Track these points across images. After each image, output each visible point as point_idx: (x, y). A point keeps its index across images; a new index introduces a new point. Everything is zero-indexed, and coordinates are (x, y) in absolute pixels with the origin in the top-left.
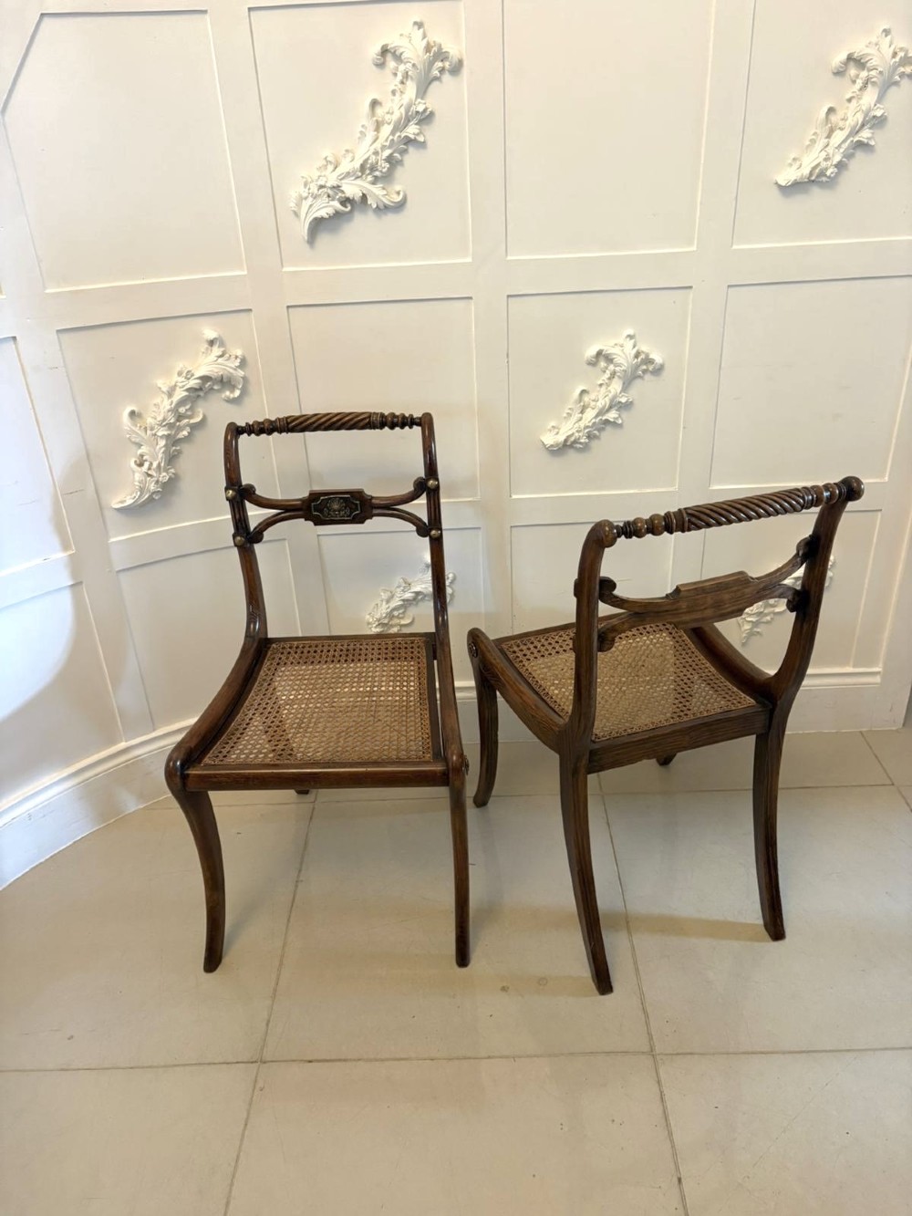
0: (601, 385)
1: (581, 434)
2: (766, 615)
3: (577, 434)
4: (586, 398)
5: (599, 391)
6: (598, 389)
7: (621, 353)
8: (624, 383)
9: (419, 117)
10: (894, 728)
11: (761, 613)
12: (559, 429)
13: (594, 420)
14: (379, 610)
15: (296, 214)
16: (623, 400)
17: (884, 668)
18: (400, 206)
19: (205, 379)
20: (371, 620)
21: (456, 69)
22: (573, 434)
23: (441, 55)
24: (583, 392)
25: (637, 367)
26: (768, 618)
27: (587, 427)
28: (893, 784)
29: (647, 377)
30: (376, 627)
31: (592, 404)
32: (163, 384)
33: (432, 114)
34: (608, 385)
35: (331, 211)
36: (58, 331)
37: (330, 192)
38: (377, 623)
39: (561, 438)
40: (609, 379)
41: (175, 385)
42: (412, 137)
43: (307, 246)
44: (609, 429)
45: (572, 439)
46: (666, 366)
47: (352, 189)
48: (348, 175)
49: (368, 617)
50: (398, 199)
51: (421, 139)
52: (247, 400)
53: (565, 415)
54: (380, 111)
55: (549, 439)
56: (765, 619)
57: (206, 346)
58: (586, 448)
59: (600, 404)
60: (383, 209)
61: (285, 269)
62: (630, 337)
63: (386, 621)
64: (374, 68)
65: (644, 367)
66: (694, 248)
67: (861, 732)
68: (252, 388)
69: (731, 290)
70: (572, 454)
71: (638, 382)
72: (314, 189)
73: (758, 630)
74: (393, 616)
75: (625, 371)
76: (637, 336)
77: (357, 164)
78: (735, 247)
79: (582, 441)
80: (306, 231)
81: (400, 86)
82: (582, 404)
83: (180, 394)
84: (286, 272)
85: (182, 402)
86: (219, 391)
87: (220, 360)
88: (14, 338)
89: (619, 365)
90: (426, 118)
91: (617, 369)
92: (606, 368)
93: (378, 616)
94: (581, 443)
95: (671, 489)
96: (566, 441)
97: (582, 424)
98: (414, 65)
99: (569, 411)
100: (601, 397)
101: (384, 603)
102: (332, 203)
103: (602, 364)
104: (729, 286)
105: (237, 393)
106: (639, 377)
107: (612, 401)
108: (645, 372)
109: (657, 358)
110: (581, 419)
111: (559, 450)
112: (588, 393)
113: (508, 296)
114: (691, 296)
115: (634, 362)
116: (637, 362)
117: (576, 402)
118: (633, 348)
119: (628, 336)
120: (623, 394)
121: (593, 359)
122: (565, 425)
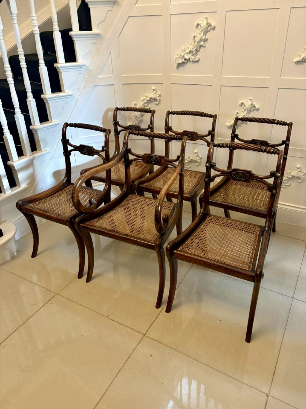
0: (242, 112)
4: (238, 115)
7: (247, 104)
8: (247, 112)
9: (204, 40)
15: (175, 62)
18: (198, 61)
19: (151, 98)
21: (214, 29)
23: (210, 25)
25: (251, 108)
26: (284, 187)
32: (142, 98)
33: (207, 39)
34: (244, 112)
35: (182, 62)
36: (123, 84)
37: (182, 57)
39: (230, 124)
40: (244, 110)
41: (144, 99)
42: (201, 45)
43: (177, 69)
44: (244, 124)
46: (260, 109)
47: (187, 57)
48: (186, 53)
50: (197, 59)
51: (204, 45)
52: (160, 105)
54: (196, 38)
55: (228, 124)
57: (152, 90)
60: (194, 62)
61: (172, 75)
64: (196, 28)
65: (254, 108)
66: (270, 77)
68: (161, 102)
72: (179, 56)
75: (247, 109)
76: (253, 100)
77: (189, 51)
80: (176, 66)
81: (201, 33)
83: (145, 101)
85: (145, 103)
86: (154, 102)
87: (155, 94)
88: (114, 85)
89: (246, 107)
90: (206, 40)
92: (244, 107)
98: (203, 28)
99: (233, 118)
100: (242, 115)
102: (182, 60)
104: (279, 88)
105: (158, 103)
106: (252, 111)
108: (254, 110)
109: (257, 106)
111: (230, 127)
112: (239, 113)
113: (221, 86)
114: (268, 90)
115: (250, 106)
116: (252, 106)
117: (235, 115)
118: (251, 103)
119: (250, 99)
120: (247, 115)
121: (241, 105)
122: (232, 121)
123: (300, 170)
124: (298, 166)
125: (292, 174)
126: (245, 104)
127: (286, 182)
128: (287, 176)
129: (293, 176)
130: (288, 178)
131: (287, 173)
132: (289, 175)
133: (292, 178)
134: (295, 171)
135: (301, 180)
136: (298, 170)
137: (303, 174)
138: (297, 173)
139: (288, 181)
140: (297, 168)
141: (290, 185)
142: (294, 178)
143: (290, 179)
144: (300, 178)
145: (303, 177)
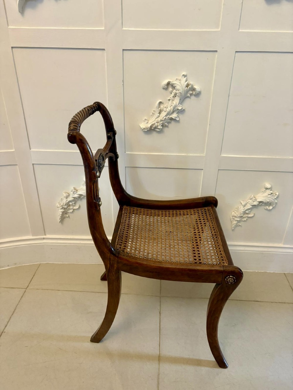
0: (169, 100)
1: (159, 124)
2: (244, 218)
4: (162, 106)
5: (168, 103)
8: (180, 100)
11: (242, 216)
12: (148, 121)
13: (165, 117)
14: (63, 201)
16: (180, 108)
20: (58, 206)
22: (155, 124)
24: (160, 103)
25: (187, 92)
26: (245, 219)
27: (161, 120)
29: (193, 97)
31: (165, 109)
34: (173, 100)
38: (61, 207)
39: (149, 125)
40: (173, 97)
43: (19, 14)
44: (173, 122)
45: (154, 126)
46: (202, 93)
49: (57, 204)
53: (151, 114)
55: (143, 125)
56: (243, 220)
58: (161, 132)
59: (168, 110)
62: (185, 76)
63: (66, 207)
65: (191, 92)
66: (219, 30)
67: (284, 273)
69: (237, 54)
70: (155, 134)
71: (188, 100)
73: (240, 224)
74: (70, 205)
75: (181, 93)
76: (188, 76)
78: (240, 30)
79: (159, 127)
80: (18, 6)
82: (160, 109)
84: (9, 28)
92: (172, 91)
93: (62, 204)
94: (159, 129)
95: (202, 155)
96: (151, 127)
97: (159, 119)
99: (153, 112)
100: (169, 106)
101: (65, 198)
103: (170, 89)
104: (236, 52)
106: (188, 97)
107: (174, 108)
108: (191, 95)
109: (197, 87)
110: (159, 117)
111: (148, 131)
112: (163, 103)
113: (123, 50)
114: (217, 56)
115: (185, 89)
116: (187, 89)
117: (157, 108)
118: (186, 82)
119: (183, 75)
120: (180, 105)
121: (166, 86)
122: (151, 119)
123: (271, 192)
124: (268, 186)
125: (259, 200)
126: (176, 85)
127: (249, 212)
128: (250, 203)
129: (260, 202)
130: (252, 206)
131: (251, 197)
132: (254, 201)
133: (258, 205)
134: (263, 194)
135: (272, 206)
136: (269, 192)
137: (276, 198)
138: (266, 196)
139: (251, 211)
140: (267, 189)
141: (254, 215)
142: (263, 205)
143: (254, 206)
144: (271, 203)
145: (276, 201)
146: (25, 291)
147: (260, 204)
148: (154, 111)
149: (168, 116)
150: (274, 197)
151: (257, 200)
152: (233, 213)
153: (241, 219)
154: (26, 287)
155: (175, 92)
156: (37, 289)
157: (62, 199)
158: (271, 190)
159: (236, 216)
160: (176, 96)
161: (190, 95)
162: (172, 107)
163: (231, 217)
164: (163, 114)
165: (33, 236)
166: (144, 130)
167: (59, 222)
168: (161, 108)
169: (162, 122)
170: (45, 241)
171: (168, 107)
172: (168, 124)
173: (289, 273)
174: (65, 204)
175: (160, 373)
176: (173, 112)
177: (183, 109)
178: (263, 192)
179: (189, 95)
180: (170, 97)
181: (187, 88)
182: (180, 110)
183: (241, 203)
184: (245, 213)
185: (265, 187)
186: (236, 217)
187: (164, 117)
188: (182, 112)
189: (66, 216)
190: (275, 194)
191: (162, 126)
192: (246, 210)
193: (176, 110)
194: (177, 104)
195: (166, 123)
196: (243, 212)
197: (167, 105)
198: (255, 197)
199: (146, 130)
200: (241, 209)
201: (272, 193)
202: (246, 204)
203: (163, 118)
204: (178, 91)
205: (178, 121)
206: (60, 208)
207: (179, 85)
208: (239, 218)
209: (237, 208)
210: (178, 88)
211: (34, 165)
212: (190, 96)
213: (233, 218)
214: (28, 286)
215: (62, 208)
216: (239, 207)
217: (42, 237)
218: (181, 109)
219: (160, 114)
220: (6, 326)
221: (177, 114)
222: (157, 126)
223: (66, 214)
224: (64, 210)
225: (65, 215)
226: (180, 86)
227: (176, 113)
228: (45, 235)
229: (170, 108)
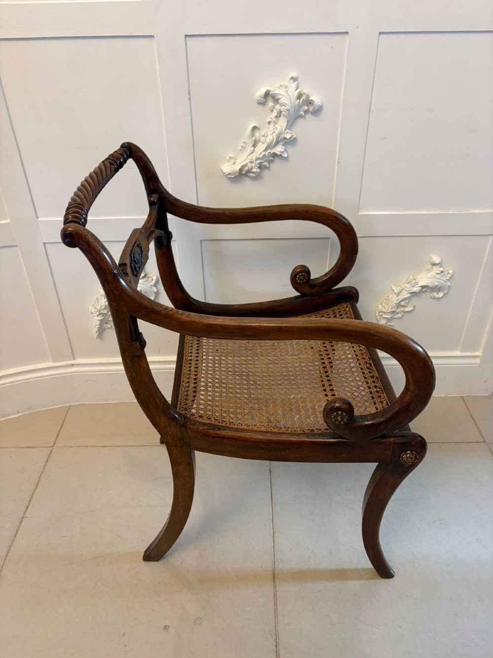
0: (269, 123)
1: (253, 165)
2: (398, 313)
3: (250, 164)
4: (257, 134)
5: (268, 128)
6: (267, 126)
7: (286, 94)
8: (288, 121)
10: (486, 395)
11: (394, 311)
12: (236, 159)
13: (264, 153)
14: (100, 302)
16: (288, 136)
17: (484, 353)
20: (93, 311)
22: (247, 164)
24: (255, 128)
25: (299, 107)
26: (400, 315)
27: (258, 159)
28: (484, 442)
29: (309, 117)
30: (98, 315)
31: (262, 139)
34: (276, 123)
38: (98, 313)
39: (237, 168)
40: (276, 117)
44: (277, 160)
45: (246, 169)
46: (325, 108)
49: (91, 308)
53: (240, 148)
55: (227, 168)
56: (397, 316)
58: (258, 177)
59: (268, 140)
62: (294, 79)
63: (105, 312)
65: (306, 108)
67: (462, 397)
69: (382, 36)
70: (247, 182)
71: (300, 122)
73: (392, 324)
76: (299, 80)
79: (254, 170)
82: (254, 138)
89: (284, 105)
91: (283, 108)
92: (274, 107)
93: (99, 308)
94: (253, 173)
96: (241, 170)
97: (254, 156)
99: (243, 145)
100: (269, 133)
101: (103, 298)
104: (380, 33)
106: (301, 116)
107: (278, 136)
108: (306, 112)
109: (316, 99)
110: (253, 152)
111: (236, 177)
112: (259, 129)
113: (186, 36)
114: (347, 41)
115: (296, 103)
116: (299, 103)
117: (249, 136)
118: (296, 90)
119: (292, 78)
120: (287, 131)
121: (262, 99)
122: (241, 156)
123: (442, 269)
124: (436, 259)
125: (422, 283)
126: (280, 97)
127: (406, 303)
128: (407, 289)
129: (423, 287)
130: (411, 293)
131: (409, 280)
132: (413, 286)
133: (420, 292)
134: (427, 274)
135: (443, 292)
136: (437, 269)
137: (448, 278)
138: (433, 277)
139: (409, 302)
140: (434, 264)
141: (414, 308)
142: (428, 290)
143: (414, 294)
144: (440, 288)
145: (449, 284)
146: (51, 451)
147: (424, 290)
148: (244, 142)
149: (269, 151)
150: (446, 277)
151: (419, 283)
152: (380, 306)
153: (393, 315)
154: (52, 445)
155: (279, 108)
156: (71, 447)
157: (98, 299)
158: (441, 267)
159: (385, 311)
160: (280, 116)
161: (304, 112)
162: (274, 135)
163: (377, 313)
164: (261, 147)
165: (54, 362)
166: (229, 176)
167: (96, 337)
168: (256, 138)
169: (259, 161)
170: (74, 369)
171: (267, 134)
172: (269, 164)
173: (470, 396)
174: (103, 307)
175: (276, 561)
176: (277, 143)
177: (294, 137)
178: (427, 270)
179: (302, 112)
180: (271, 118)
181: (298, 100)
182: (288, 139)
183: (393, 290)
184: (399, 305)
185: (431, 262)
186: (385, 313)
187: (262, 152)
188: (291, 142)
189: (107, 327)
190: (447, 273)
191: (260, 167)
192: (402, 301)
193: (281, 139)
194: (283, 131)
195: (266, 163)
196: (396, 304)
197: (267, 132)
198: (415, 279)
199: (233, 177)
200: (392, 300)
201: (442, 272)
202: (401, 291)
203: (260, 154)
204: (284, 107)
205: (286, 159)
206: (95, 315)
207: (284, 96)
208: (390, 314)
209: (387, 298)
210: (283, 102)
211: (46, 245)
212: (304, 114)
213: (381, 314)
214: (54, 444)
215: (100, 314)
216: (390, 297)
217: (70, 362)
218: (291, 138)
219: (254, 148)
220: (27, 508)
221: (284, 147)
222: (252, 168)
223: (106, 323)
224: (102, 318)
225: (105, 325)
226: (287, 98)
227: (283, 145)
228: (74, 359)
229: (271, 138)
